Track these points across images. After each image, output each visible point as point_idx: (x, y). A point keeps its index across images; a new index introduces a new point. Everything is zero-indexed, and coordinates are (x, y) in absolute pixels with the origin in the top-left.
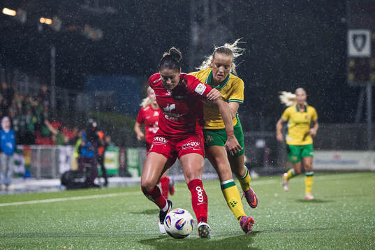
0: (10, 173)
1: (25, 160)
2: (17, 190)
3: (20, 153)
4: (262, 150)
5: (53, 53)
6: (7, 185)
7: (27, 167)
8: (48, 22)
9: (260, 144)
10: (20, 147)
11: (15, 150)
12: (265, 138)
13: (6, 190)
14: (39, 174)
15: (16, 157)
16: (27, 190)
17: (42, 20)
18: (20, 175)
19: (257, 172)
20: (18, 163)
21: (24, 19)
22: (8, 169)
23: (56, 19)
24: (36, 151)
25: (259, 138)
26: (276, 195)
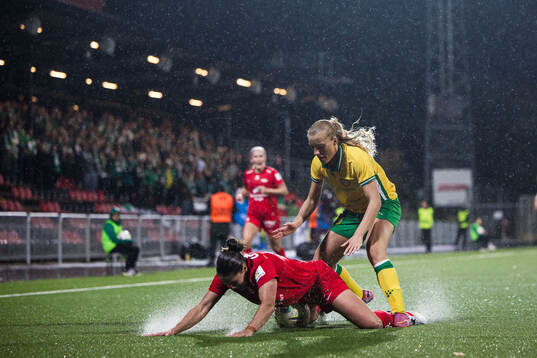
4: (499, 221)
5: (288, 123)
8: (283, 92)
9: (498, 215)
12: (504, 210)
17: (277, 91)
19: (495, 244)
21: (258, 89)
23: (291, 90)
25: (497, 209)
26: (515, 267)
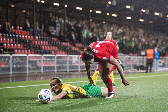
0: (157, 66)
1: (162, 62)
2: (160, 71)
3: (161, 59)
6: (157, 69)
7: (163, 64)
10: (161, 57)
11: (159, 58)
13: (157, 71)
14: (167, 66)
15: (159, 60)
16: (163, 71)
18: (161, 66)
20: (160, 62)
21: (161, 16)
22: (157, 65)
24: (166, 58)
